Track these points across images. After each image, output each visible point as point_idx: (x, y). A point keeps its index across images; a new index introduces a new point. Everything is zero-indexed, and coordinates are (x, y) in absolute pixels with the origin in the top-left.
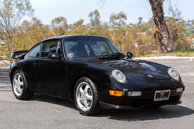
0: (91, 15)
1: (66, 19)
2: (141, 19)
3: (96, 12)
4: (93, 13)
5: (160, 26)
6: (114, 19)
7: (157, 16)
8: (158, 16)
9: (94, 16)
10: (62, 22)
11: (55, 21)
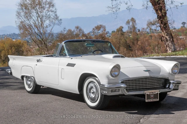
0: (128, 23)
1: (105, 26)
2: (184, 23)
3: (133, 20)
4: (130, 21)
6: (151, 25)
9: (131, 23)
10: (102, 29)
11: (95, 29)
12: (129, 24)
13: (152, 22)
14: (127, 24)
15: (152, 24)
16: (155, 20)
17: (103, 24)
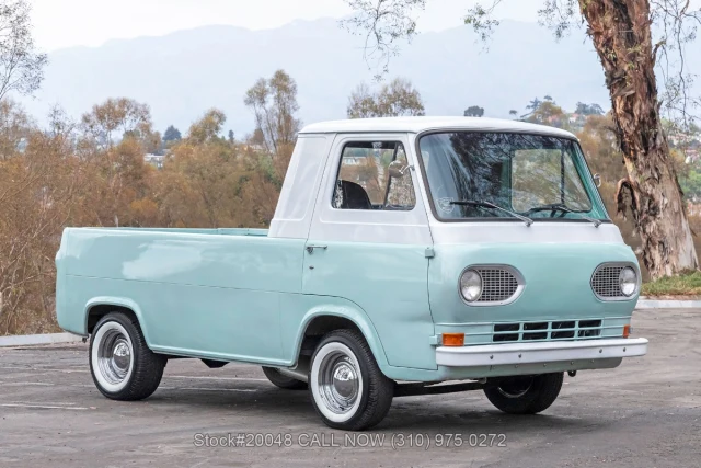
0: (258, 95)
1: (144, 106)
2: (475, 113)
3: (281, 82)
4: (267, 87)
5: (641, 158)
7: (629, 111)
8: (633, 115)
9: (270, 100)
11: (94, 118)
12: (263, 102)
13: (377, 102)
14: (249, 102)
15: (376, 111)
16: (390, 91)
17: (138, 97)
